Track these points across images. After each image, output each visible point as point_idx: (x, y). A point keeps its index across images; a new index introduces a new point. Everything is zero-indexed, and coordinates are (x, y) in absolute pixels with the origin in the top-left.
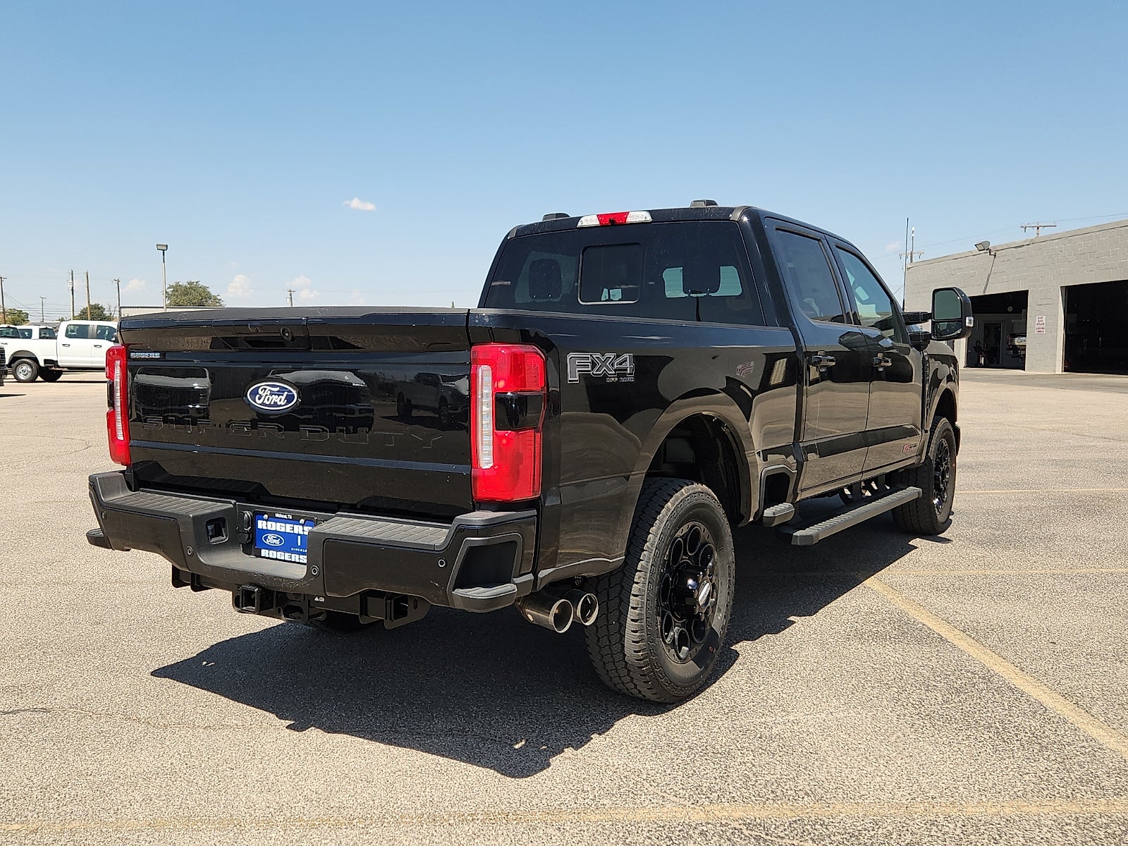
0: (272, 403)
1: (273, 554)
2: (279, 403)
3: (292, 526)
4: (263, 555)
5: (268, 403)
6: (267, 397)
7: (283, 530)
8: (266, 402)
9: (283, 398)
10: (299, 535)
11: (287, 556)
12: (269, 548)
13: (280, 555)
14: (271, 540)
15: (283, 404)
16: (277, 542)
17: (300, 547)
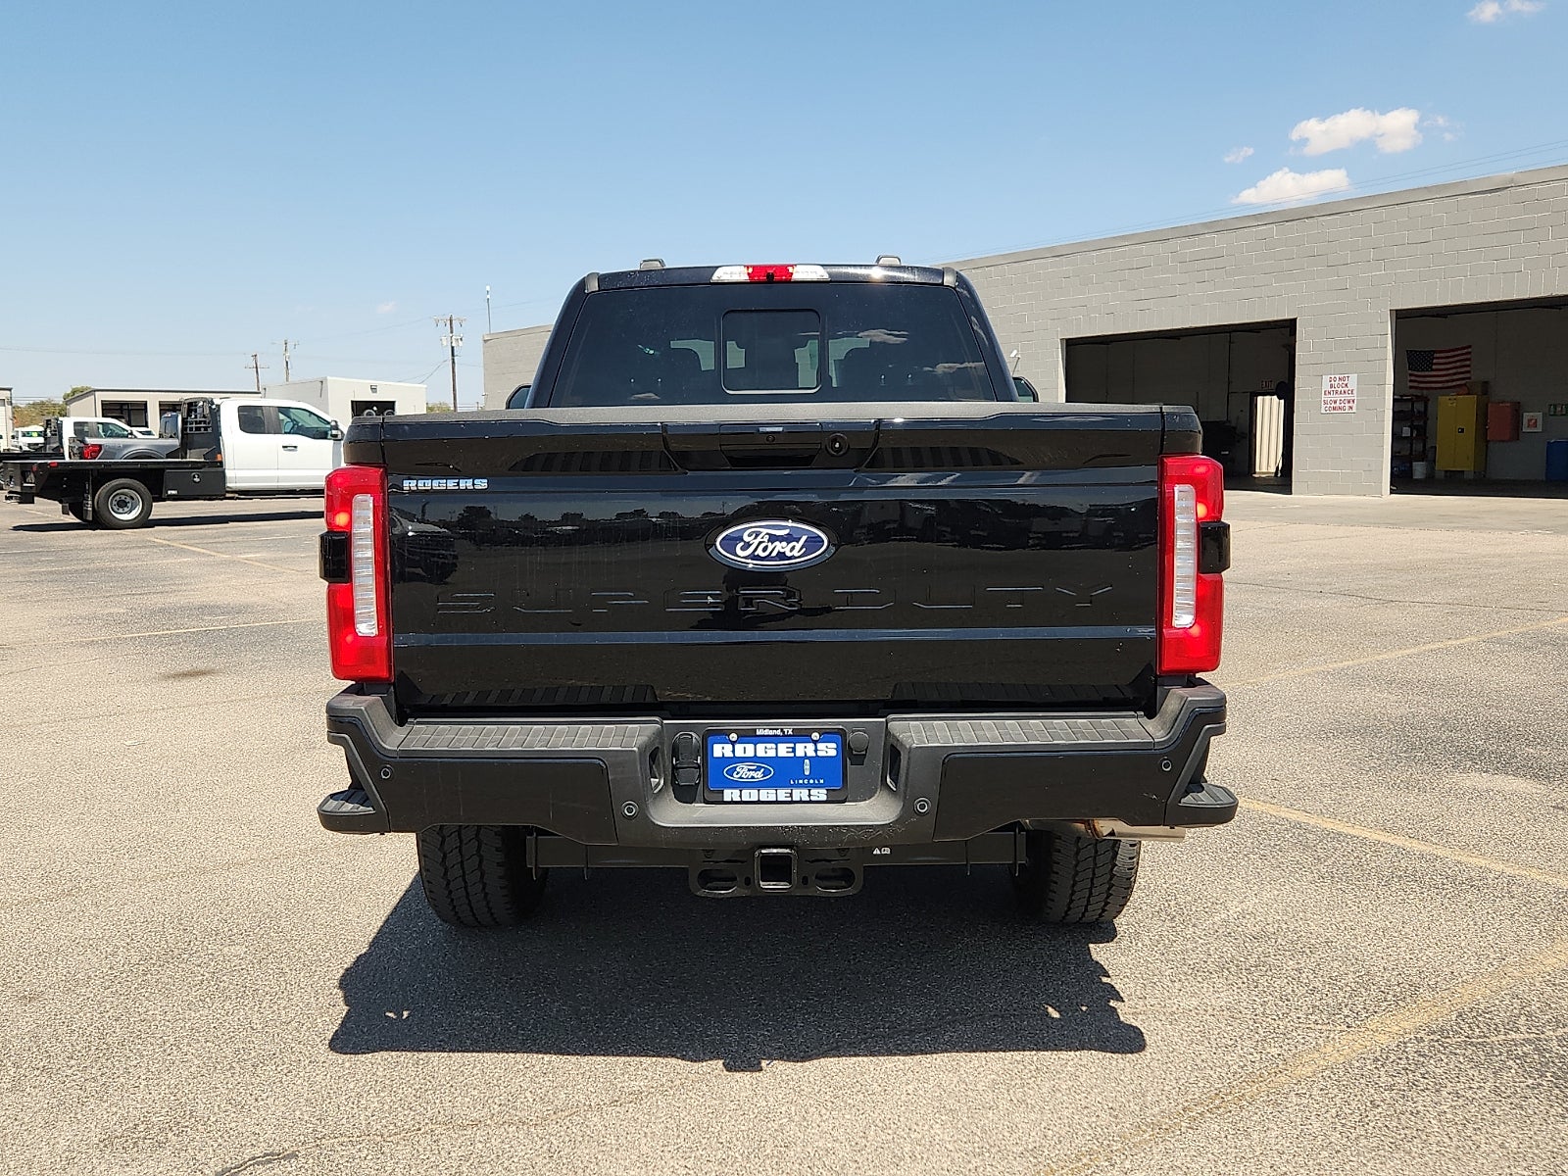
0: (774, 554)
1: (747, 794)
2: (788, 554)
3: (792, 745)
4: (727, 798)
5: (763, 555)
6: (763, 545)
7: (772, 753)
8: (759, 551)
9: (798, 546)
10: (806, 757)
11: (782, 795)
12: (741, 785)
13: (767, 794)
14: (743, 772)
15: (797, 555)
16: (759, 775)
17: (808, 778)
